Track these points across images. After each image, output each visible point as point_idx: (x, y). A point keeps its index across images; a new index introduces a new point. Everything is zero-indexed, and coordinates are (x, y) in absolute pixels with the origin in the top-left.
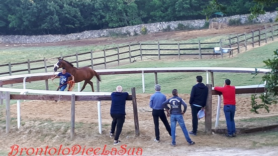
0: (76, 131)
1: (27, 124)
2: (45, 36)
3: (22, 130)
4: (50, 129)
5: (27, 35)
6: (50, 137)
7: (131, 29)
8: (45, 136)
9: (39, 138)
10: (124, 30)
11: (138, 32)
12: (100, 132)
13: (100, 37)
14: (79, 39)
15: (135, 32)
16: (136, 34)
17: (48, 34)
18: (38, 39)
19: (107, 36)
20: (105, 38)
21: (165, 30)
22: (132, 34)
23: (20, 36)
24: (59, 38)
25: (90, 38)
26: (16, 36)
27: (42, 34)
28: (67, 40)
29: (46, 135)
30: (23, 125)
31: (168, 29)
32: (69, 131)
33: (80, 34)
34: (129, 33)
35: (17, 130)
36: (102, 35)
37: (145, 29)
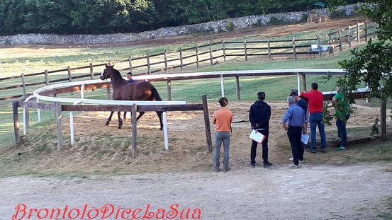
0: (138, 147)
1: (82, 140)
2: (114, 35)
3: (76, 146)
4: (108, 145)
5: (93, 34)
6: (108, 154)
7: (215, 25)
8: (103, 154)
9: (95, 156)
10: (207, 26)
11: (223, 28)
12: (167, 148)
13: (179, 35)
14: (153, 37)
15: (219, 28)
16: (221, 31)
17: (117, 33)
18: (106, 38)
19: (186, 34)
20: (184, 37)
21: (255, 25)
22: (216, 30)
23: (85, 35)
24: (130, 37)
25: (166, 36)
26: (81, 36)
27: (111, 33)
28: (140, 39)
29: (104, 152)
30: (77, 141)
31: (259, 24)
32: (130, 147)
33: (155, 32)
34: (213, 30)
35: (71, 146)
36: (180, 33)
37: (232, 24)
